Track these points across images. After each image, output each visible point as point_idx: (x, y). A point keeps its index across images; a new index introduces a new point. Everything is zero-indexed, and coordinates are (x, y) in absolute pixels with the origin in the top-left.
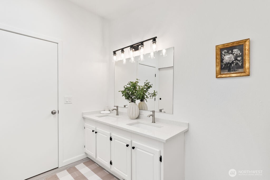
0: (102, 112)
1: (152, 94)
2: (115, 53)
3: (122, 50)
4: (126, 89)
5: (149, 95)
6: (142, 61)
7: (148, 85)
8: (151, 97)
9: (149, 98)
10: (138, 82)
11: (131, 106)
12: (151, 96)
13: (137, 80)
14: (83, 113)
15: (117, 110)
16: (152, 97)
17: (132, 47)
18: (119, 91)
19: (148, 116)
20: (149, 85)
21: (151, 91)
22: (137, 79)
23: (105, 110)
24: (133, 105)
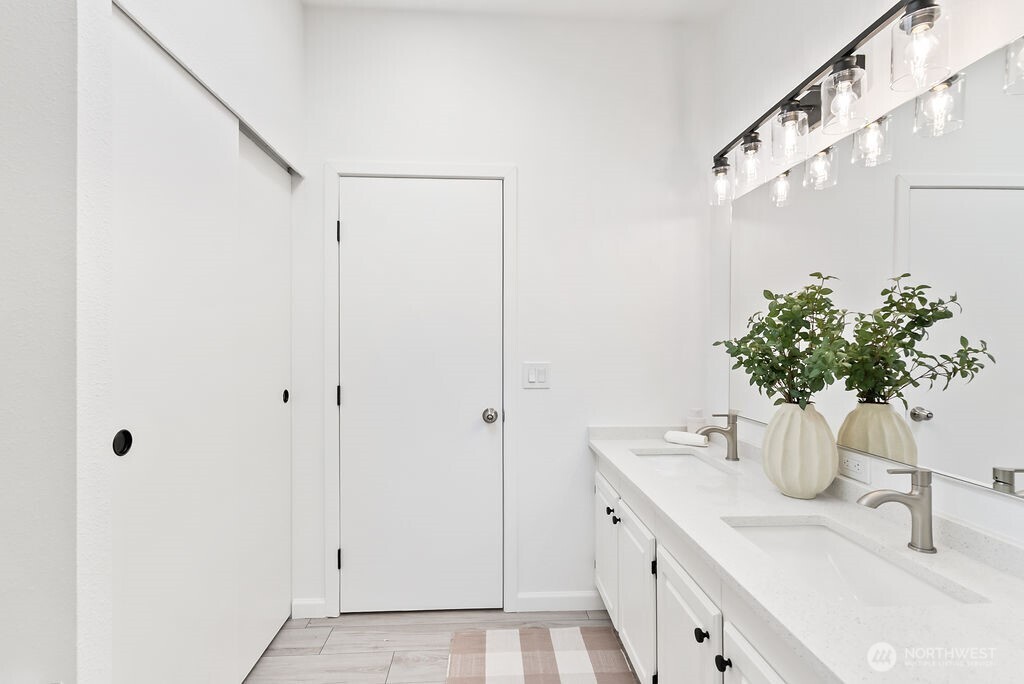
0: (671, 435)
1: (941, 360)
2: (720, 161)
3: (750, 137)
4: (759, 328)
5: (921, 364)
6: (874, 164)
7: (919, 306)
8: (934, 377)
9: (925, 383)
10: (828, 291)
11: (779, 424)
12: (940, 370)
13: (817, 282)
14: (588, 428)
15: (732, 434)
16: (941, 380)
17: (789, 104)
18: (717, 344)
19: (864, 501)
20: (923, 301)
21: (938, 340)
22: (818, 275)
23: (685, 429)
24: (792, 415)
